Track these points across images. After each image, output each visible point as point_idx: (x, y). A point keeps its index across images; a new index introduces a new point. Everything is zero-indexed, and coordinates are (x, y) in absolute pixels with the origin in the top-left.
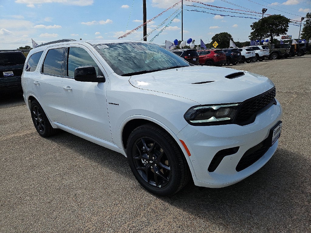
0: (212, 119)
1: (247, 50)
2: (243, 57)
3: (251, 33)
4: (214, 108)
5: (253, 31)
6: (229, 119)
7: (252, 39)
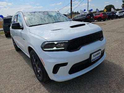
0: (55, 48)
1: (119, 12)
2: (117, 15)
3: (123, 4)
4: (56, 43)
5: (123, 3)
6: (64, 48)
7: (123, 7)
